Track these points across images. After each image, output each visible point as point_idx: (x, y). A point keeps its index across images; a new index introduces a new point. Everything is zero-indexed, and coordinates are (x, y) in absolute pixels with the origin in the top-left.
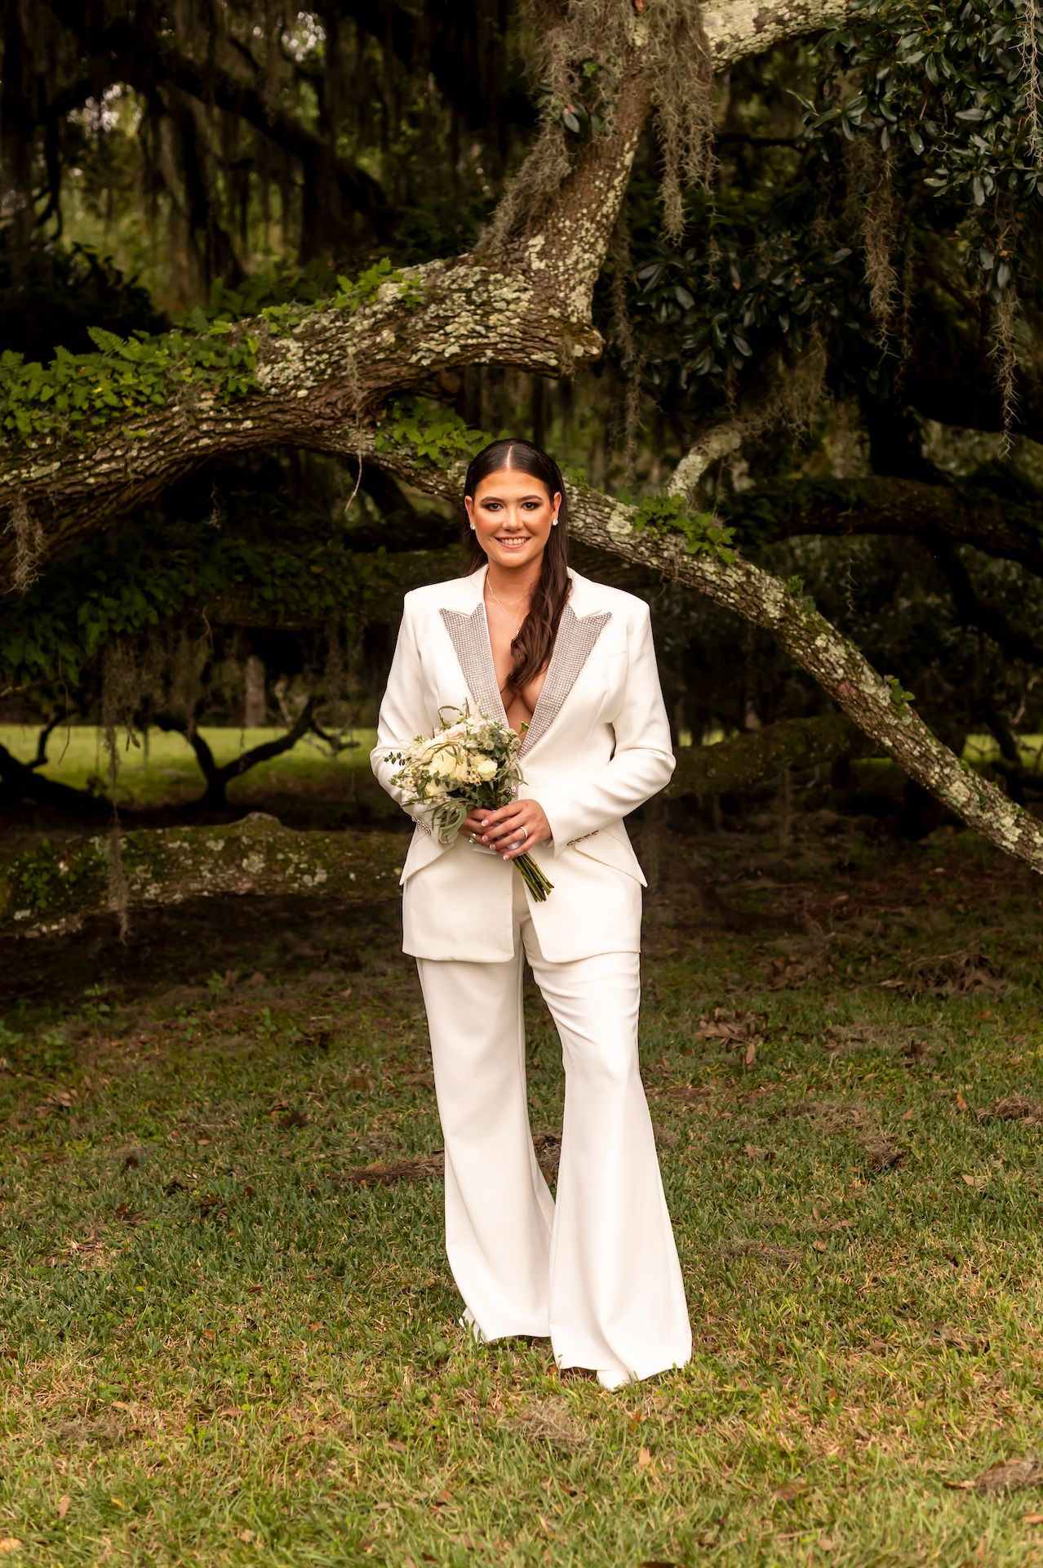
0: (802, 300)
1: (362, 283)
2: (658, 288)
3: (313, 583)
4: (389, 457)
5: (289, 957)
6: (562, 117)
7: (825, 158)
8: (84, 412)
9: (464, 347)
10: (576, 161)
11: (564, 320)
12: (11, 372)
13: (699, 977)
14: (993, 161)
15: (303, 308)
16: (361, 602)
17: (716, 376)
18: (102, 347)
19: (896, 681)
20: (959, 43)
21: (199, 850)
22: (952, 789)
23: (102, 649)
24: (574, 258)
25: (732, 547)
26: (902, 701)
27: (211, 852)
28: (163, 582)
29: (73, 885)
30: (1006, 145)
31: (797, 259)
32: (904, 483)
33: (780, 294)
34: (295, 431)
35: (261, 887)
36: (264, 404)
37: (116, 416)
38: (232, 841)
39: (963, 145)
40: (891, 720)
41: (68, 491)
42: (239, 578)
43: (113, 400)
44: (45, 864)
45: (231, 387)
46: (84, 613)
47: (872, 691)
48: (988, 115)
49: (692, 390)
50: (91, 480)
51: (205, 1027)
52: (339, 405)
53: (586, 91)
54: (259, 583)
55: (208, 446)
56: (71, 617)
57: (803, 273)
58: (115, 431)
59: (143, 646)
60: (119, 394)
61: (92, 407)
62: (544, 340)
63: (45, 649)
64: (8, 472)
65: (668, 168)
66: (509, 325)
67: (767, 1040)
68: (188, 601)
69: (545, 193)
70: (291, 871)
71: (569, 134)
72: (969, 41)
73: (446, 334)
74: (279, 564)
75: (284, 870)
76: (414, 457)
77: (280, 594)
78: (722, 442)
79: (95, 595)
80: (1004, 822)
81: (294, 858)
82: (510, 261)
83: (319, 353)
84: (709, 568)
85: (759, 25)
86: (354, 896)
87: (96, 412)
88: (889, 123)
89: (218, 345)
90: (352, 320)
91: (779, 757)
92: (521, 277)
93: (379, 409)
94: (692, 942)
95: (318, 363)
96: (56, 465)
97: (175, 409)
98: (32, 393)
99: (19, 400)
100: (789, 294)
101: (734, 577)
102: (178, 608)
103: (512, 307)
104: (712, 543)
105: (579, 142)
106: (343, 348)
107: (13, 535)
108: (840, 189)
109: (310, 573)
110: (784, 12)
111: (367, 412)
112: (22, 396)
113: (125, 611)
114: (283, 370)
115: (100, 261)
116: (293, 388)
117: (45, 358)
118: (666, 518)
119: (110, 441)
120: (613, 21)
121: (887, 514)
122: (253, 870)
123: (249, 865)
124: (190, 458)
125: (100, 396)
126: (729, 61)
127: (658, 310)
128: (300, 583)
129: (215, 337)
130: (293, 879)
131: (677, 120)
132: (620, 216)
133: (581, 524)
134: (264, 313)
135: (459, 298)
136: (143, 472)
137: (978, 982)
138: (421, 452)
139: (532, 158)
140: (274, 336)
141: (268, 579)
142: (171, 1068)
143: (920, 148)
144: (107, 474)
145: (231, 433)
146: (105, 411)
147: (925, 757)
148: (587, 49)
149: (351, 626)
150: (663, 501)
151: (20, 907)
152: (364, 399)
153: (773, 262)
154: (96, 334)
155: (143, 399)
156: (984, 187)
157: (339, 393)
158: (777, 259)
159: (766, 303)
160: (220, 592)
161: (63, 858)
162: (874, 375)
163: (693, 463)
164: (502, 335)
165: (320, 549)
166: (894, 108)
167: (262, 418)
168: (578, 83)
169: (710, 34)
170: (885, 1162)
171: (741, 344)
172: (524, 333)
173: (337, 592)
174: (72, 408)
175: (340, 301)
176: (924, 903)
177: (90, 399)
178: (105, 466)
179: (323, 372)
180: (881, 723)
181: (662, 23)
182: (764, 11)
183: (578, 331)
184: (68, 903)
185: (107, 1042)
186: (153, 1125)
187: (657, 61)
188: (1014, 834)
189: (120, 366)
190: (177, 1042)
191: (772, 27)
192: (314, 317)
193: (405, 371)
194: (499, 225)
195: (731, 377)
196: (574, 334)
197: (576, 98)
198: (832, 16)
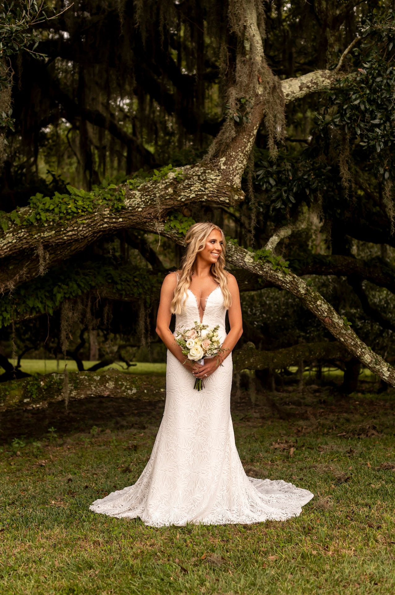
0: (314, 184)
1: (162, 172)
2: (263, 178)
3: (135, 284)
4: (169, 233)
6: (233, 117)
7: (322, 136)
8: (64, 214)
9: (197, 195)
10: (237, 132)
11: (232, 186)
12: (39, 200)
13: (271, 432)
14: (383, 137)
15: (141, 181)
16: (152, 292)
17: (282, 209)
18: (71, 192)
19: (345, 318)
21: (91, 379)
22: (365, 357)
23: (61, 303)
24: (236, 165)
25: (288, 268)
26: (347, 325)
27: (95, 380)
28: (83, 280)
29: (45, 390)
31: (312, 169)
33: (306, 181)
34: (136, 222)
35: (113, 394)
36: (126, 213)
37: (75, 215)
38: (103, 377)
39: (373, 132)
40: (343, 331)
41: (57, 241)
42: (110, 281)
43: (74, 210)
44: (35, 382)
45: (116, 206)
46: (55, 290)
47: (337, 321)
48: (381, 121)
49: (273, 214)
50: (65, 238)
51: (91, 443)
52: (153, 214)
54: (116, 283)
55: (107, 227)
56: (51, 291)
57: (314, 174)
58: (75, 221)
59: (75, 303)
60: (77, 208)
61: (67, 212)
62: (225, 193)
63: (42, 302)
64: (37, 234)
65: (270, 136)
66: (213, 188)
67: (297, 449)
68: (92, 288)
69: (226, 143)
70: (123, 388)
71: (236, 123)
72: (375, 96)
73: (191, 190)
74: (124, 277)
75: (121, 388)
76: (178, 233)
77: (124, 288)
78: (285, 232)
79: (60, 284)
80: (384, 369)
81: (125, 384)
82: (214, 166)
83: (146, 196)
84: (280, 275)
85: (301, 88)
86: (146, 399)
87: (68, 214)
88: (348, 123)
89: (111, 192)
90: (158, 184)
91: (299, 356)
92: (217, 171)
93: (166, 216)
94: (267, 422)
95: (146, 199)
96: (54, 232)
97: (96, 214)
98: (47, 207)
99: (42, 209)
100: (309, 181)
101: (288, 278)
102: (88, 290)
103: (214, 181)
104: (281, 266)
106: (155, 194)
107: (38, 256)
108: (327, 146)
109: (134, 281)
110: (310, 84)
111: (162, 217)
112: (43, 208)
113: (70, 290)
114: (134, 201)
115: (56, 177)
116: (137, 207)
117: (51, 196)
118: (265, 257)
119: (73, 224)
120: (251, 85)
121: (340, 268)
122: (110, 387)
123: (109, 386)
124: (100, 231)
125: (70, 208)
126: (290, 100)
127: (263, 185)
128: (131, 284)
129: (110, 190)
130: (125, 392)
131: (273, 119)
132: (251, 151)
133: (235, 258)
134: (127, 182)
135: (196, 178)
136: (83, 236)
137: (373, 434)
138: (180, 231)
139: (222, 131)
140: (131, 190)
141: (119, 282)
142: (80, 455)
143: (359, 132)
144: (71, 236)
145: (115, 223)
146: (72, 214)
147: (355, 345)
148: (242, 94)
149: (148, 300)
150: (264, 252)
151: (26, 398)
152: (162, 212)
153: (303, 171)
154: (69, 188)
155: (85, 210)
156: (380, 146)
157: (152, 210)
158: (305, 169)
159: (301, 184)
160: (103, 285)
161: (42, 380)
162: (339, 211)
163: (274, 240)
164: (210, 191)
165: (138, 273)
167: (126, 218)
168: (239, 106)
169: (284, 91)
170: (343, 480)
171: (292, 199)
172: (218, 190)
173: (144, 288)
174: (60, 212)
175: (155, 178)
176: (352, 412)
177: (67, 210)
178: (70, 233)
179: (148, 202)
180: (340, 333)
181: (268, 87)
182: (303, 84)
183: (236, 191)
184: (43, 397)
185: (55, 448)
186: (76, 471)
187: (266, 100)
188: (387, 374)
189: (77, 198)
190: (81, 448)
191: (305, 89)
192: (145, 183)
193: (176, 203)
194: (210, 153)
195: (288, 210)
196: (235, 191)
197: (238, 110)
198: (326, 86)
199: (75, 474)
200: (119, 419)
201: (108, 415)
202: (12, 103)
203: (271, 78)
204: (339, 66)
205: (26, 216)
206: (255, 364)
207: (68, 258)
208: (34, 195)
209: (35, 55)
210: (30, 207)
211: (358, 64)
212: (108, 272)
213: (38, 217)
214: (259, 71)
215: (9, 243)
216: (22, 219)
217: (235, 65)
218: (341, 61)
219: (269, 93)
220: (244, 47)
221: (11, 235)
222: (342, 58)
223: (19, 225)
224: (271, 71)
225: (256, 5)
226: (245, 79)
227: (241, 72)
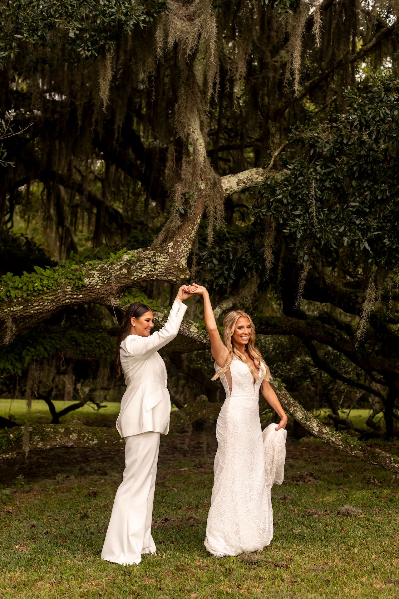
0: (250, 263)
1: (117, 255)
2: (207, 258)
3: (97, 345)
4: (123, 307)
5: (82, 471)
6: (179, 209)
8: (31, 291)
9: (147, 275)
10: (183, 221)
11: (178, 267)
12: (9, 278)
14: (302, 226)
15: (99, 262)
16: (112, 352)
17: (224, 285)
18: (37, 272)
19: (280, 380)
20: (294, 192)
21: (56, 432)
22: (298, 414)
23: (29, 364)
24: (182, 249)
26: (281, 386)
27: (60, 432)
28: (49, 344)
29: (14, 442)
30: (306, 222)
31: (250, 251)
32: (290, 318)
33: (244, 261)
34: (95, 298)
35: (76, 444)
36: (86, 290)
37: (41, 292)
38: (67, 429)
39: (294, 221)
41: (25, 315)
42: (74, 343)
43: (40, 288)
44: (6, 435)
45: (77, 285)
46: (24, 352)
48: (302, 213)
49: (217, 289)
50: (32, 312)
51: (55, 490)
52: (109, 291)
53: (186, 202)
54: (80, 345)
55: (68, 302)
56: (20, 354)
57: (251, 255)
58: (40, 297)
59: (42, 364)
60: (42, 286)
61: (34, 290)
62: (172, 273)
63: (11, 364)
64: (7, 308)
65: (210, 224)
66: (162, 268)
68: (58, 350)
69: (173, 230)
70: (86, 439)
71: (181, 214)
72: (297, 192)
73: (143, 271)
74: (87, 339)
75: (83, 439)
77: (86, 349)
78: (226, 305)
79: (28, 347)
80: (314, 425)
81: (87, 435)
82: (162, 249)
83: (104, 275)
85: (238, 184)
86: (106, 448)
87: (35, 291)
88: (273, 214)
89: (73, 272)
90: (114, 266)
92: (165, 254)
93: (121, 292)
95: (103, 278)
96: (22, 307)
97: (59, 291)
98: (16, 285)
99: (11, 287)
100: (247, 261)
102: (54, 352)
103: (163, 263)
106: (111, 274)
107: (7, 327)
108: (263, 230)
109: (96, 342)
110: (246, 181)
111: (118, 293)
112: (13, 286)
113: (37, 353)
114: (93, 280)
116: (95, 285)
117: (20, 275)
119: (39, 300)
120: (195, 182)
122: (73, 439)
123: (72, 437)
124: (63, 306)
125: (37, 286)
126: (229, 194)
127: (207, 264)
128: (93, 345)
129: (72, 270)
130: (87, 442)
131: (213, 210)
132: (196, 237)
134: (87, 263)
135: (147, 260)
136: (48, 310)
137: (310, 481)
139: (170, 220)
140: (90, 270)
141: (83, 344)
142: (44, 501)
143: (281, 222)
144: (37, 310)
145: (76, 298)
146: (38, 291)
147: (288, 404)
148: (187, 190)
149: (109, 360)
152: (117, 289)
153: (242, 251)
154: (35, 267)
155: (49, 288)
156: (300, 233)
157: (109, 287)
159: (240, 263)
160: (67, 347)
161: (12, 433)
163: (218, 311)
164: (159, 271)
165: (100, 335)
166: (275, 210)
167: (85, 294)
168: (184, 199)
169: (224, 186)
171: (232, 275)
172: (166, 271)
173: (105, 349)
174: (28, 290)
175: (111, 260)
176: (297, 458)
177: (33, 287)
178: (37, 308)
179: (105, 281)
181: (209, 183)
182: (239, 180)
183: (183, 271)
184: (12, 448)
185: (23, 495)
186: (39, 517)
187: (207, 194)
188: (316, 429)
189: (43, 278)
190: (46, 495)
191: (242, 184)
192: (102, 265)
193: (129, 281)
194: (159, 239)
195: (229, 285)
196: (181, 271)
197: (183, 204)
198: (259, 182)
199: (39, 520)
200: (83, 465)
201: (74, 460)
203: (212, 174)
204: (270, 166)
206: (207, 415)
207: (36, 325)
208: (5, 274)
209: (4, 163)
210: (1, 285)
211: (284, 165)
212: (72, 336)
213: (8, 294)
214: (201, 170)
217: (181, 164)
218: (272, 162)
219: (210, 188)
220: (188, 150)
222: (273, 159)
224: (212, 169)
225: (199, 114)
226: (189, 177)
227: (186, 171)
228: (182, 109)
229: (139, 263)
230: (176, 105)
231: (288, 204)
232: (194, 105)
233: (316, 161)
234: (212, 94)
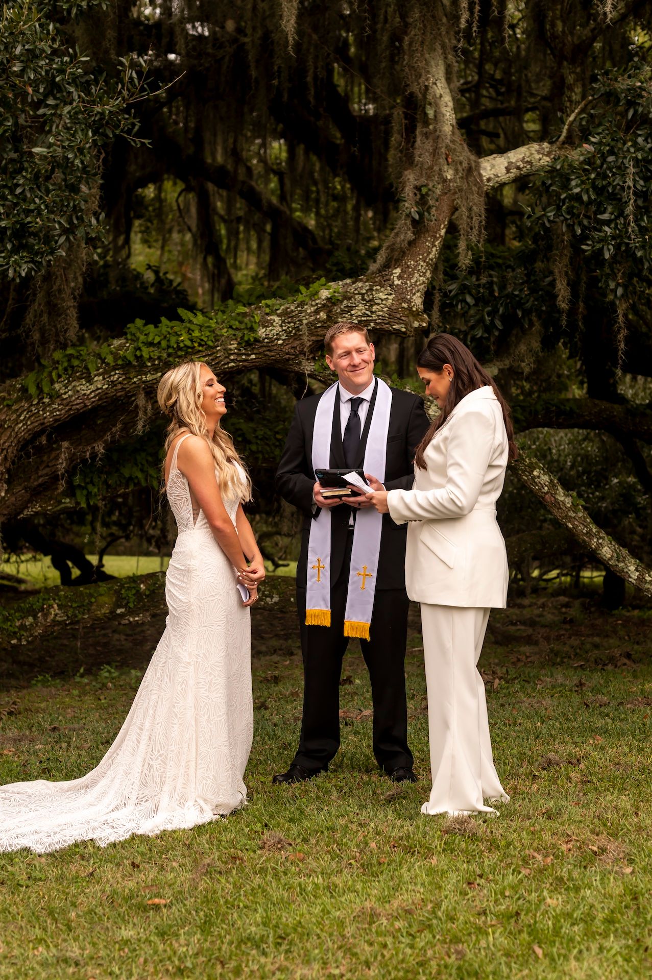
0: (528, 301)
1: (311, 289)
2: (457, 295)
3: (277, 443)
4: (321, 375)
6: (410, 212)
8: (174, 349)
10: (416, 233)
11: (410, 309)
12: (139, 329)
14: (613, 238)
15: (282, 301)
17: (486, 338)
18: (183, 318)
19: (574, 495)
20: (600, 183)
22: (603, 550)
24: (415, 279)
26: (578, 505)
29: (147, 596)
30: (620, 231)
31: (526, 282)
33: (517, 299)
34: (275, 360)
36: (261, 347)
37: (189, 350)
39: (600, 231)
40: (572, 514)
42: (240, 439)
43: (188, 343)
44: (133, 585)
45: (246, 338)
47: (562, 499)
48: (613, 217)
52: (298, 348)
53: (422, 201)
54: (250, 442)
55: (233, 367)
57: (529, 289)
60: (192, 341)
61: (178, 346)
62: (399, 319)
63: (142, 470)
64: (136, 377)
65: (462, 237)
66: (382, 311)
69: (401, 248)
71: (414, 222)
72: (605, 182)
73: (351, 315)
74: (260, 433)
80: (630, 568)
82: (385, 281)
83: (289, 323)
85: (508, 170)
87: (180, 349)
88: (566, 219)
89: (240, 318)
90: (306, 307)
92: (389, 288)
93: (317, 351)
95: (288, 328)
97: (218, 348)
98: (150, 339)
99: (143, 342)
100: (522, 298)
103: (384, 302)
105: (419, 226)
106: (301, 320)
107: (137, 406)
108: (550, 248)
109: (275, 438)
110: (521, 164)
111: (311, 352)
112: (145, 341)
114: (271, 330)
116: (276, 339)
117: (156, 323)
120: (436, 168)
121: (587, 418)
125: (182, 341)
126: (493, 187)
127: (457, 305)
128: (270, 443)
129: (238, 314)
131: (466, 214)
132: (438, 259)
134: (262, 303)
135: (359, 297)
139: (395, 231)
140: (267, 314)
141: (254, 440)
143: (579, 232)
145: (245, 361)
146: (185, 349)
147: (589, 533)
148: (423, 180)
151: (120, 607)
152: (310, 345)
153: (514, 283)
154: (181, 311)
155: (203, 343)
156: (609, 250)
157: (298, 342)
158: (516, 282)
159: (510, 303)
161: (143, 582)
164: (379, 316)
165: (281, 426)
166: (568, 213)
167: (260, 353)
168: (418, 196)
169: (484, 174)
171: (498, 323)
172: (390, 315)
174: (169, 347)
175: (300, 298)
176: (607, 636)
177: (178, 343)
179: (291, 332)
180: (567, 516)
181: (460, 168)
182: (510, 163)
183: (416, 315)
184: (144, 606)
187: (457, 187)
188: (634, 575)
189: (192, 327)
191: (514, 171)
192: (287, 305)
194: (378, 261)
195: (492, 339)
196: (414, 316)
197: (417, 204)
198: (543, 167)
202: (101, 197)
203: (465, 154)
204: (562, 138)
205: (121, 352)
208: (133, 322)
209: (134, 141)
210: (126, 339)
211: (585, 136)
212: (238, 426)
213: (138, 353)
214: (447, 147)
215: (98, 389)
216: (116, 356)
217: (415, 138)
218: (564, 131)
220: (426, 114)
221: (101, 378)
222: (566, 127)
223: (112, 364)
224: (465, 146)
225: (444, 53)
226: (427, 159)
227: (422, 149)
228: (417, 46)
229: (345, 302)
230: (406, 38)
231: (590, 202)
232: (435, 38)
233: (637, 129)
234: (467, 21)
